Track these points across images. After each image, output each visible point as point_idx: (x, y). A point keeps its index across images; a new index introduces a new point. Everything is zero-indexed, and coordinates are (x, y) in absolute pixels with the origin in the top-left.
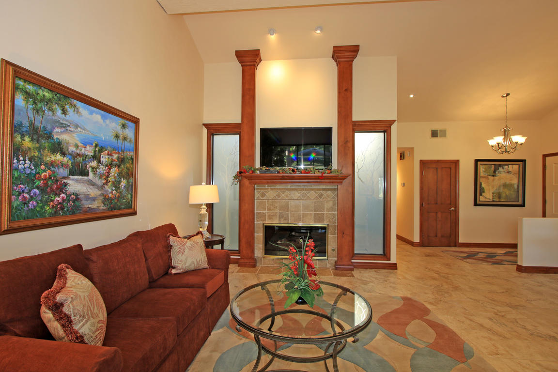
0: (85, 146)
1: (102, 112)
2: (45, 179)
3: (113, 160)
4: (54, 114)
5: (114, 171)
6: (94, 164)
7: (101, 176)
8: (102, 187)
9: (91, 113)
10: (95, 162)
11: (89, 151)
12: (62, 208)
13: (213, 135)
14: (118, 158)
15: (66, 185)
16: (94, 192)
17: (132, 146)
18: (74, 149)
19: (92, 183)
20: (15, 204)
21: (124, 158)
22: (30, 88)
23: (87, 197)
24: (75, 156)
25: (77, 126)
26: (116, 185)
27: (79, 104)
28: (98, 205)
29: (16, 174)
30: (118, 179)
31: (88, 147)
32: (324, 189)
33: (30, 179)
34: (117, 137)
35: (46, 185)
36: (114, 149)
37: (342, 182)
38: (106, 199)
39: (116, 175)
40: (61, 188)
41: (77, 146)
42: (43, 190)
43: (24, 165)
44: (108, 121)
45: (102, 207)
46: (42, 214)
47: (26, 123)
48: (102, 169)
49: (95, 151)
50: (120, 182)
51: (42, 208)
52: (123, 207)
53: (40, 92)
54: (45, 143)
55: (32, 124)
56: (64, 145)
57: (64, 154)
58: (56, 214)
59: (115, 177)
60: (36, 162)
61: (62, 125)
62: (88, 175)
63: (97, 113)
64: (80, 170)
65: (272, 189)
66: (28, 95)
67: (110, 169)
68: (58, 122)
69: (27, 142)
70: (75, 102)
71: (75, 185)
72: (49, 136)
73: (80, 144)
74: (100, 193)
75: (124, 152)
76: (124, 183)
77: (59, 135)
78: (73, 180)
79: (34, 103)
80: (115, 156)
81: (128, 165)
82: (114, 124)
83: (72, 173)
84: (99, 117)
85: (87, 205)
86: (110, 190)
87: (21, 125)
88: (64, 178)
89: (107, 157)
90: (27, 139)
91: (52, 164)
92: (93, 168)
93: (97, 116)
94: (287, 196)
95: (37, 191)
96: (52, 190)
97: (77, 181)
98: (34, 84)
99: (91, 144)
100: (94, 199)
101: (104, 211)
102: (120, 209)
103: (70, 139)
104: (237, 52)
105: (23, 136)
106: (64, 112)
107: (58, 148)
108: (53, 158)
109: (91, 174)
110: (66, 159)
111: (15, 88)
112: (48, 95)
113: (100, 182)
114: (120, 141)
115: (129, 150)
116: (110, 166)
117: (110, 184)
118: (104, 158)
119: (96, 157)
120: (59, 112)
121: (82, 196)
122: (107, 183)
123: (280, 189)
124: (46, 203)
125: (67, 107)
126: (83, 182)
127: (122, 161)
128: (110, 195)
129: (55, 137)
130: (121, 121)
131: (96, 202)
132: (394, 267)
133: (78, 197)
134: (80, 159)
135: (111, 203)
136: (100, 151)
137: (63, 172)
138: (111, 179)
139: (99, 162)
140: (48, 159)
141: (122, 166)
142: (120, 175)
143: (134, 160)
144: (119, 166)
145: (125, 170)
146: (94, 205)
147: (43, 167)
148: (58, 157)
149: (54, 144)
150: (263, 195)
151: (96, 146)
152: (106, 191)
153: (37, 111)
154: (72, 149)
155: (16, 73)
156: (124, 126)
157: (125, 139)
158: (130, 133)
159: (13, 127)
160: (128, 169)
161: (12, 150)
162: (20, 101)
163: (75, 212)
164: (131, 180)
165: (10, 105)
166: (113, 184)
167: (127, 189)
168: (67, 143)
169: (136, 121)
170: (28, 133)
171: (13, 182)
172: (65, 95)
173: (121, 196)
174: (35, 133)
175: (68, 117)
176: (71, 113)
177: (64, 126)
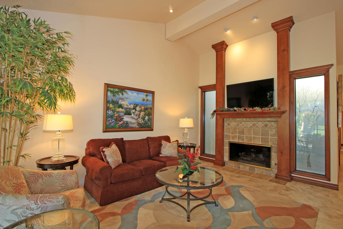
0: (130, 104)
1: (137, 92)
2: (116, 117)
3: (142, 109)
4: (119, 96)
5: (142, 113)
6: (134, 111)
7: (136, 115)
8: (137, 119)
9: (133, 93)
10: (134, 110)
12: (122, 126)
13: (205, 92)
14: (144, 108)
15: (123, 118)
16: (133, 121)
17: (151, 103)
18: (126, 106)
19: (133, 118)
20: (108, 124)
21: (147, 108)
22: (112, 89)
23: (131, 123)
24: (126, 109)
25: (127, 98)
26: (143, 118)
27: (128, 91)
28: (135, 126)
29: (108, 115)
30: (144, 116)
31: (131, 105)
32: (268, 121)
33: (112, 117)
34: (144, 100)
35: (117, 118)
36: (142, 105)
37: (280, 116)
38: (139, 124)
39: (143, 115)
40: (121, 119)
41: (127, 105)
42: (116, 120)
43: (110, 112)
44: (139, 95)
45: (137, 126)
46: (115, 127)
47: (111, 100)
48: (137, 113)
49: (134, 106)
50: (145, 117)
51: (115, 125)
52: (146, 127)
53: (115, 90)
54: (116, 105)
55: (112, 100)
56: (122, 105)
57: (122, 108)
58: (119, 128)
59: (143, 116)
60: (114, 111)
61: (122, 99)
62: (131, 115)
63: (135, 93)
64: (128, 113)
65: (234, 121)
66: (111, 91)
67: (141, 112)
68: (121, 98)
69: (111, 106)
70: (126, 90)
71: (126, 119)
72: (117, 103)
73: (128, 104)
74: (136, 121)
75: (147, 106)
76: (147, 118)
77: (121, 102)
78: (126, 117)
79: (113, 93)
80: (143, 108)
81: (149, 111)
82: (142, 96)
83: (125, 114)
84: (136, 94)
85: (131, 125)
86: (140, 120)
87: (109, 101)
88: (122, 116)
89: (139, 108)
90: (111, 105)
91: (119, 112)
92: (133, 112)
93: (135, 94)
94: (243, 125)
95: (114, 120)
96: (118, 120)
97: (127, 117)
98: (113, 88)
99: (132, 104)
100: (134, 124)
101: (138, 128)
102: (145, 127)
103: (125, 103)
104: (212, 46)
105: (110, 104)
106: (123, 95)
107: (121, 106)
108: (119, 110)
109: (132, 114)
110: (123, 110)
111: (108, 90)
112: (117, 90)
113: (136, 117)
114: (145, 102)
115: (150, 105)
116: (140, 111)
117: (140, 118)
118: (138, 109)
119: (134, 108)
120: (121, 95)
121: (129, 122)
122: (139, 118)
123: (238, 121)
124: (117, 124)
125: (124, 93)
126: (129, 117)
127: (146, 109)
128: (141, 122)
129: (120, 103)
130: (145, 94)
131: (134, 125)
132: (335, 188)
133: (127, 123)
134: (128, 110)
135: (141, 125)
136: (136, 106)
137: (122, 114)
138: (141, 116)
139: (136, 110)
140: (117, 110)
141: (146, 111)
142: (145, 115)
143: (152, 109)
144: (144, 111)
145: (147, 113)
146: (134, 126)
147: (116, 113)
148: (121, 109)
149: (119, 105)
150: (229, 124)
151: (135, 104)
152: (139, 121)
153: (114, 96)
154: (125, 106)
155: (108, 86)
156: (147, 96)
157: (147, 100)
158: (150, 98)
159: (107, 102)
160: (148, 112)
161: (108, 108)
162: (109, 94)
163: (126, 128)
164: (150, 117)
165: (106, 95)
166: (142, 118)
167: (149, 120)
168: (124, 105)
169: (153, 93)
170: (111, 103)
171: (106, 117)
172: (123, 89)
173: (146, 123)
174: (113, 102)
175: (124, 96)
176: (125, 95)
177: (123, 99)
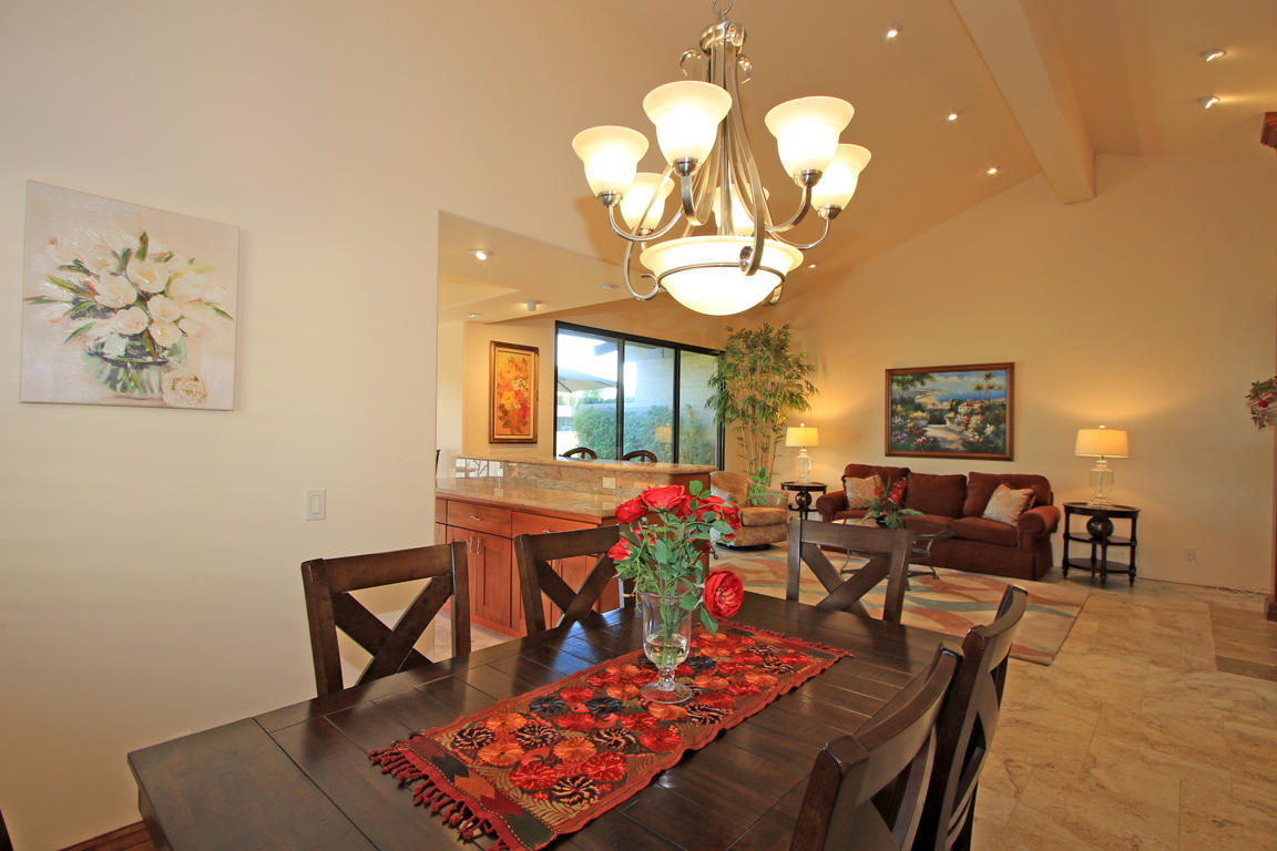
0: (941, 402)
1: (958, 373)
2: (911, 428)
3: (973, 410)
4: (915, 388)
5: (975, 420)
6: (951, 415)
7: (959, 424)
8: (961, 433)
9: (947, 377)
10: (953, 413)
11: (946, 406)
12: (923, 446)
14: (981, 407)
15: (925, 431)
16: (951, 437)
17: (1004, 392)
19: (949, 430)
20: (894, 441)
21: (990, 406)
22: (900, 378)
23: (945, 440)
24: (931, 412)
25: (933, 390)
27: (935, 375)
28: (956, 446)
29: (894, 426)
30: (981, 425)
31: (944, 404)
33: (901, 428)
35: (911, 431)
36: (975, 399)
38: (966, 443)
39: (979, 422)
40: (922, 433)
41: (934, 404)
42: (910, 434)
43: (898, 420)
44: (966, 378)
45: (961, 448)
46: (909, 449)
48: (959, 418)
49: (952, 405)
50: (985, 428)
51: (909, 445)
52: (989, 451)
53: (906, 378)
54: (910, 406)
55: (901, 398)
56: (924, 405)
57: (923, 411)
58: (918, 449)
59: (977, 424)
60: (905, 418)
61: (921, 393)
62: (944, 423)
64: (937, 419)
66: (899, 382)
67: (971, 417)
68: (919, 392)
69: (899, 408)
70: (931, 374)
71: (933, 431)
72: (912, 401)
73: (937, 403)
74: (959, 437)
75: (989, 400)
76: (990, 429)
77: (919, 400)
78: (932, 427)
79: (903, 385)
80: (977, 406)
81: (997, 412)
82: (977, 379)
83: (930, 423)
84: (957, 377)
85: (945, 445)
87: (896, 399)
88: (924, 427)
89: (966, 408)
90: (899, 406)
91: (915, 418)
92: (950, 419)
93: (953, 378)
95: (906, 435)
96: (915, 435)
97: (934, 428)
98: (901, 375)
99: (947, 400)
100: (952, 442)
101: (962, 452)
102: (985, 452)
103: (928, 401)
105: (897, 405)
106: (923, 384)
107: (919, 407)
108: (916, 415)
109: (948, 423)
110: (925, 414)
111: (892, 381)
112: (911, 377)
113: (958, 429)
114: (983, 392)
115: (999, 397)
116: (970, 415)
117: (971, 430)
118: (962, 409)
119: (954, 409)
120: (918, 385)
121: (940, 440)
122: (967, 429)
124: (911, 442)
125: (925, 380)
126: (941, 429)
127: (985, 410)
128: (971, 439)
129: (917, 401)
130: (984, 373)
133: (935, 440)
134: (938, 413)
135: (973, 446)
136: (959, 403)
137: (923, 423)
138: (972, 425)
139: (957, 412)
140: (912, 416)
141: (987, 413)
142: (985, 422)
143: (1008, 406)
144: (983, 414)
145: (992, 417)
146: (953, 446)
147: (909, 421)
148: (919, 414)
149: (916, 406)
151: (953, 401)
152: (966, 436)
153: (904, 389)
154: (930, 407)
155: (891, 373)
156: (988, 377)
157: (991, 388)
158: (999, 380)
159: (891, 402)
160: (997, 415)
161: (891, 414)
162: (895, 387)
163: (934, 449)
164: (1002, 426)
165: (889, 390)
166: (975, 430)
167: (996, 434)
168: (926, 404)
169: (1009, 368)
170: (900, 403)
171: (891, 430)
172: (922, 374)
173: (987, 440)
174: (903, 402)
175: (926, 387)
176: (928, 383)
177: (923, 394)
